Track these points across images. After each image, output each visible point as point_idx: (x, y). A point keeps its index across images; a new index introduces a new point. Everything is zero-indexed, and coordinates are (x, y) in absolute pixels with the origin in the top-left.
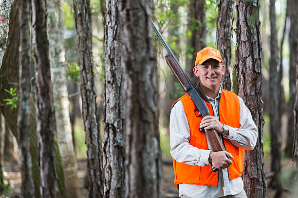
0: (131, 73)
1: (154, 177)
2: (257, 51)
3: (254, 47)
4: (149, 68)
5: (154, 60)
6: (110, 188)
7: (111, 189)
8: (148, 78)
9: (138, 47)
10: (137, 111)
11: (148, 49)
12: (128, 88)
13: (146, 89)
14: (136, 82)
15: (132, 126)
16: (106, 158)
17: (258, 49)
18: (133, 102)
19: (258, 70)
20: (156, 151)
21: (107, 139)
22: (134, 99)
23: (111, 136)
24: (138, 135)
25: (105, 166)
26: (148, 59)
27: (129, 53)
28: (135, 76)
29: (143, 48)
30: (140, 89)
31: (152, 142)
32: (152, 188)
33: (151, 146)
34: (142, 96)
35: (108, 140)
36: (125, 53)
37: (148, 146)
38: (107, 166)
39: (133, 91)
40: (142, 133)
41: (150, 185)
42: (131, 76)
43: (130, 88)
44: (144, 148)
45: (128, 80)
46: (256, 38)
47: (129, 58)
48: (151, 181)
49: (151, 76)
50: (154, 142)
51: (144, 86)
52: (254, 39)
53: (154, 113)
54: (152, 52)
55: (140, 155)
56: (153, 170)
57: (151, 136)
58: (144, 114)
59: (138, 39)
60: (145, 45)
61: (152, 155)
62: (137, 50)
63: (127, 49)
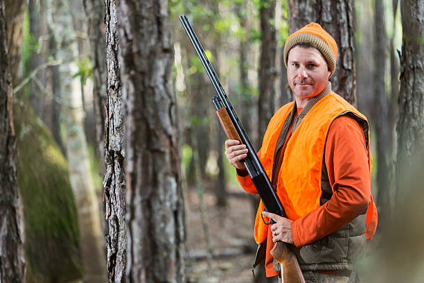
0: (132, 72)
1: (172, 240)
2: (347, 37)
3: (342, 31)
4: (161, 64)
5: (169, 51)
6: (117, 250)
7: (119, 252)
8: (160, 80)
9: (143, 31)
10: (142, 134)
11: (160, 33)
12: (128, 97)
13: (158, 98)
14: (141, 87)
15: (135, 159)
16: (110, 204)
17: (347, 34)
18: (136, 121)
19: (348, 66)
20: (175, 198)
21: (112, 175)
22: (139, 115)
23: (117, 171)
24: (145, 172)
25: (109, 216)
26: (160, 50)
27: (129, 41)
28: (140, 77)
29: (151, 33)
30: (147, 99)
31: (167, 184)
32: (167, 258)
33: (166, 191)
34: (151, 111)
35: (113, 177)
36: (124, 41)
37: (161, 191)
38: (112, 216)
39: (135, 102)
40: (150, 169)
41: (165, 254)
42: (133, 79)
43: (132, 98)
44: (154, 195)
45: (128, 85)
46: (344, 17)
47: (130, 49)
48: (166, 247)
49: (165, 78)
50: (170, 184)
51: (154, 94)
52: (341, 18)
53: (170, 137)
54: (166, 39)
55: (148, 205)
56: (170, 229)
57: (166, 174)
58: (154, 140)
59: (143, 18)
60: (155, 27)
61: (168, 204)
62: (143, 35)
63: (126, 35)
